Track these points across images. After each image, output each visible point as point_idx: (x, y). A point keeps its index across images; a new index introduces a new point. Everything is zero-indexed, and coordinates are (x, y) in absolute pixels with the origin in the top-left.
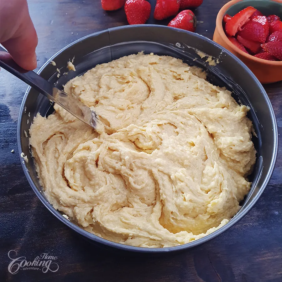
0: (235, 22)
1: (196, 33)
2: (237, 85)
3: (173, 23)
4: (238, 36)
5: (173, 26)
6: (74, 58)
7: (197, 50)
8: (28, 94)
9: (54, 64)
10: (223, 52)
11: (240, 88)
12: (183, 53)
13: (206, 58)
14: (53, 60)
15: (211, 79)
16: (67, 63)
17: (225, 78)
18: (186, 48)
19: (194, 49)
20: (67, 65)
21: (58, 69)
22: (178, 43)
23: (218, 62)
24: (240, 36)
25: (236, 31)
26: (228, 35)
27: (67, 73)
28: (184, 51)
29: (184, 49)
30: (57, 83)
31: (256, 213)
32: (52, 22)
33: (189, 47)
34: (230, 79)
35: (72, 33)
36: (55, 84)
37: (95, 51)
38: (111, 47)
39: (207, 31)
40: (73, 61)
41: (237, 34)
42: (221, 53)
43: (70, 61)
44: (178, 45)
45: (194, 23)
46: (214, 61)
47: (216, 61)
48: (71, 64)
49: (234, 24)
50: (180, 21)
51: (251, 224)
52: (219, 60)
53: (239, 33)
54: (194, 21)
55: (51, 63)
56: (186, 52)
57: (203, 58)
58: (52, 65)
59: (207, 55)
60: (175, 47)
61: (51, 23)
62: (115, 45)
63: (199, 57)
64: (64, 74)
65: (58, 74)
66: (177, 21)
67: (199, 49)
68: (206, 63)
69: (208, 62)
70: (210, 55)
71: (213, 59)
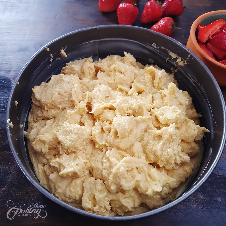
0: (207, 31)
1: (170, 36)
2: (200, 84)
3: (155, 27)
4: (208, 43)
5: (154, 30)
6: (66, 47)
7: (169, 51)
8: (23, 72)
9: (48, 50)
10: (190, 55)
11: (201, 87)
12: (158, 52)
13: (176, 59)
14: (48, 47)
15: (179, 77)
16: (60, 50)
17: (190, 77)
18: (161, 48)
19: (167, 50)
20: (60, 52)
21: (51, 54)
22: (154, 44)
23: (186, 63)
24: (210, 43)
25: (207, 39)
26: (199, 41)
27: (59, 59)
28: (158, 51)
29: (158, 49)
30: (50, 65)
31: (201, 197)
32: (58, 16)
33: (163, 48)
34: (195, 79)
35: (72, 27)
36: (48, 66)
37: (84, 43)
38: (98, 41)
39: (183, 36)
40: (65, 49)
41: (207, 42)
42: (189, 56)
43: (62, 49)
44: (154, 45)
45: (173, 29)
46: (183, 61)
47: (184, 62)
48: (63, 52)
49: (205, 33)
50: (161, 25)
51: (195, 206)
52: (187, 62)
53: (209, 41)
54: (173, 27)
55: (46, 49)
56: (160, 52)
57: (174, 58)
58: (47, 51)
59: (178, 57)
60: (152, 47)
61: (57, 18)
62: (101, 40)
63: (170, 57)
64: (57, 59)
65: (52, 59)
66: (159, 25)
67: (171, 51)
68: (176, 63)
69: (178, 62)
70: (180, 57)
71: (182, 60)
